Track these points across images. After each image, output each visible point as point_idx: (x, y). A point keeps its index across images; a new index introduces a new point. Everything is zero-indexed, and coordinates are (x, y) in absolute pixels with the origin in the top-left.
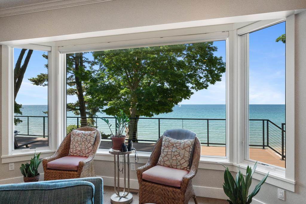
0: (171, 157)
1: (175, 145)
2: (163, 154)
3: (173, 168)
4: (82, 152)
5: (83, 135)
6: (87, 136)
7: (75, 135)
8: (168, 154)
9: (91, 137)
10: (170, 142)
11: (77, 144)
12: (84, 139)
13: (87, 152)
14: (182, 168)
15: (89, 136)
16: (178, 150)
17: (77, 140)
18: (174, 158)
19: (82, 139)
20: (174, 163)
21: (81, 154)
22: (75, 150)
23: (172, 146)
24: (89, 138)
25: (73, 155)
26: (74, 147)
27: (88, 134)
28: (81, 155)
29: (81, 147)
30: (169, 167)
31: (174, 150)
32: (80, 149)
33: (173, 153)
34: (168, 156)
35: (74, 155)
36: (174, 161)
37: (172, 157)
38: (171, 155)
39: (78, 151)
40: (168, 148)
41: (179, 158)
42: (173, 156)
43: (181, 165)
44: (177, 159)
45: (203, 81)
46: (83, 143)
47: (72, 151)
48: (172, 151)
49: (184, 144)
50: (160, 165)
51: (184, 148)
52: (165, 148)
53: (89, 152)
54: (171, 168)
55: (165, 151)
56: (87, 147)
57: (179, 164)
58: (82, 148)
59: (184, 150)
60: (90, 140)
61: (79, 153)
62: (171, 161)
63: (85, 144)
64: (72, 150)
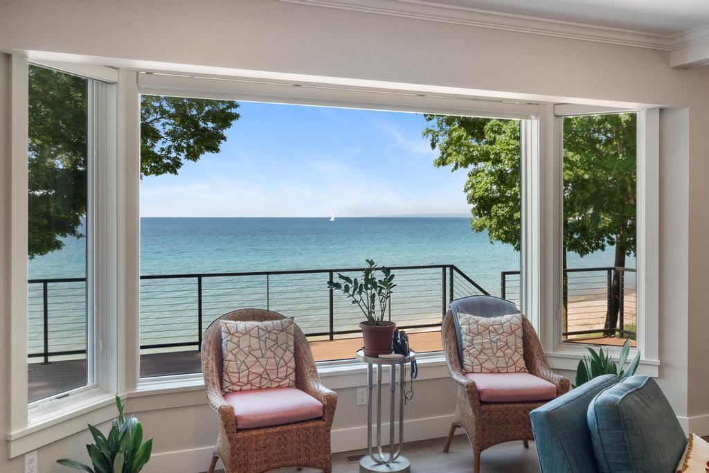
0: (493, 353)
1: (491, 328)
2: (474, 349)
3: (499, 372)
4: (266, 377)
5: (262, 333)
6: (277, 334)
7: (236, 334)
8: (485, 349)
9: (289, 335)
10: (479, 323)
11: (251, 359)
12: (270, 343)
13: (285, 374)
14: (518, 369)
15: (282, 331)
16: (501, 337)
17: (250, 346)
18: (500, 354)
19: (263, 344)
20: (502, 363)
21: (264, 382)
22: (244, 376)
23: (488, 331)
24: (282, 337)
25: (241, 390)
26: (244, 367)
27: (279, 328)
28: (265, 386)
29: (264, 363)
30: (492, 372)
31: (495, 339)
32: (260, 370)
33: (493, 344)
34: (486, 352)
35: (244, 388)
36: (500, 359)
37: (495, 352)
38: (492, 348)
39: (255, 376)
40: (480, 337)
41: (508, 351)
42: (495, 349)
43: (515, 364)
44: (505, 354)
45: (162, 149)
46: (269, 354)
47: (235, 380)
48: (491, 341)
49: (508, 323)
50: (473, 372)
51: (513, 332)
52: (473, 337)
53: (288, 373)
54: (496, 373)
55: (476, 344)
56: (282, 363)
57: (511, 362)
58: (268, 368)
59: (513, 336)
60: (287, 343)
61: (258, 380)
62: (495, 360)
63: (274, 354)
64: (237, 375)
